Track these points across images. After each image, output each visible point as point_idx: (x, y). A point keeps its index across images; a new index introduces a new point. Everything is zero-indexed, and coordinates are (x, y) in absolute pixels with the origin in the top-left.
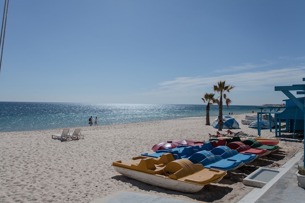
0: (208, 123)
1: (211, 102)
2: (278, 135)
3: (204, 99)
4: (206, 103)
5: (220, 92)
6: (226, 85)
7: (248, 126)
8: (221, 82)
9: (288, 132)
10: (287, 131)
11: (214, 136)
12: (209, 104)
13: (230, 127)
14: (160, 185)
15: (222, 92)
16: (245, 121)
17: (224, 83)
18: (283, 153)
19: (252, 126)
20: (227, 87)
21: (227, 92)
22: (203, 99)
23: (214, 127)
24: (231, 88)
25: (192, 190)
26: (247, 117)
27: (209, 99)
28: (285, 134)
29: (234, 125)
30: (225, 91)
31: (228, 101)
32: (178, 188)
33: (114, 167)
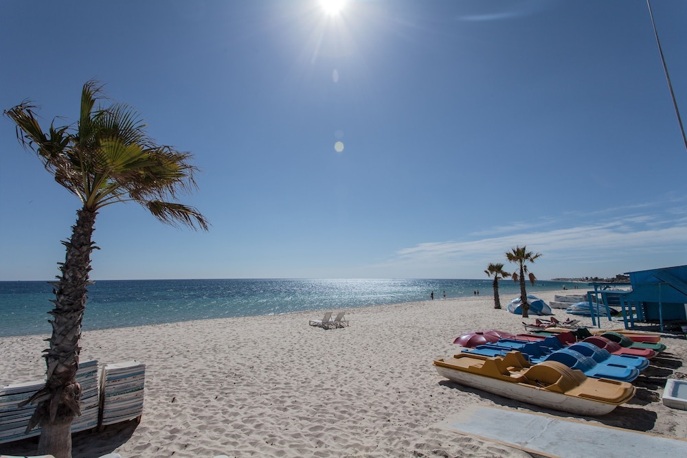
0: (498, 306)
1: (500, 275)
2: (630, 326)
3: (488, 271)
4: (492, 277)
5: (518, 263)
6: (526, 253)
7: (565, 311)
8: (518, 249)
9: (642, 322)
10: (640, 319)
11: (532, 325)
12: (496, 278)
13: (538, 312)
14: (529, 400)
15: (521, 261)
16: (555, 303)
17: (524, 249)
18: (671, 355)
19: (571, 312)
20: (528, 255)
21: (530, 262)
22: (486, 272)
23: (512, 312)
24: (537, 256)
25: (595, 411)
26: (557, 297)
27: (495, 273)
28: (639, 324)
29: (544, 310)
30: (526, 260)
31: (531, 276)
32: (565, 406)
33: (438, 367)
